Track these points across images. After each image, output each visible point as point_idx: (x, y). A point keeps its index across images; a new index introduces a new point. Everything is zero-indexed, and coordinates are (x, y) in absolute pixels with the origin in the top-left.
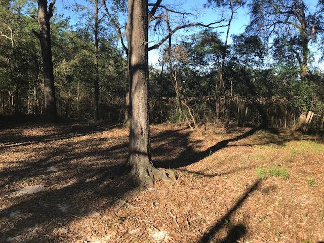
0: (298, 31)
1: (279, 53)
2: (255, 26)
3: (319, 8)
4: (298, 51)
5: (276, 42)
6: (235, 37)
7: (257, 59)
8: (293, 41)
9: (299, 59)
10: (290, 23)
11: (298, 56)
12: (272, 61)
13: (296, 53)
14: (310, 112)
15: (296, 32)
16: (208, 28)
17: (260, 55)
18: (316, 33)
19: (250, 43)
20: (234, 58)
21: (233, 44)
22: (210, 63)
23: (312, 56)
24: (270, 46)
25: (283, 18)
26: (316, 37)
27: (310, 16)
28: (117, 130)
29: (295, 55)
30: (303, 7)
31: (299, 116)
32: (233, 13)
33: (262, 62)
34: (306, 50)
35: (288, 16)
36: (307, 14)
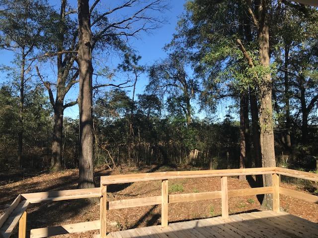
0: (183, 92)
1: (171, 107)
2: (153, 86)
3: (194, 76)
4: (184, 106)
5: (169, 100)
6: (139, 96)
7: (156, 111)
8: (179, 99)
9: (185, 112)
10: (177, 86)
11: (184, 110)
12: (167, 113)
13: (183, 107)
14: (196, 150)
15: (181, 93)
16: (118, 88)
17: (159, 109)
18: (194, 92)
19: (151, 100)
20: (139, 111)
21: (139, 100)
22: (120, 114)
23: (193, 110)
24: (165, 102)
25: (172, 81)
26: (194, 95)
27: (190, 80)
28: (45, 175)
29: (182, 109)
30: (184, 75)
31: (189, 154)
32: (137, 77)
33: (160, 114)
34: (189, 106)
35: (175, 80)
36: (187, 80)
